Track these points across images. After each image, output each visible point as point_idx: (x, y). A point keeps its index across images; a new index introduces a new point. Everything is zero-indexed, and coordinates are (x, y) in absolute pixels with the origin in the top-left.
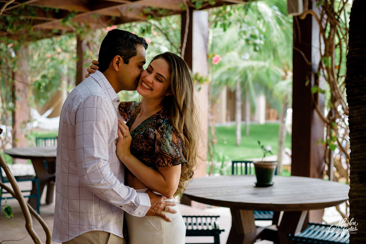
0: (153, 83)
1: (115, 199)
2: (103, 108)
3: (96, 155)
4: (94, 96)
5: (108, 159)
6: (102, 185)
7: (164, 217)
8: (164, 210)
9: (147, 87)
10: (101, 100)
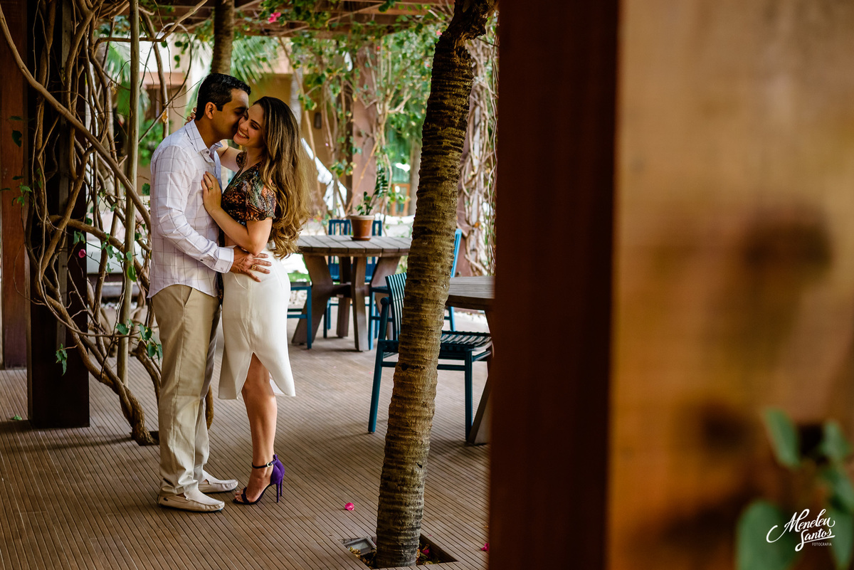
0: (247, 130)
1: (190, 250)
2: (180, 158)
3: (169, 204)
4: (172, 147)
5: (183, 210)
6: (175, 235)
7: (250, 275)
8: (250, 268)
9: (242, 135)
10: (179, 150)
